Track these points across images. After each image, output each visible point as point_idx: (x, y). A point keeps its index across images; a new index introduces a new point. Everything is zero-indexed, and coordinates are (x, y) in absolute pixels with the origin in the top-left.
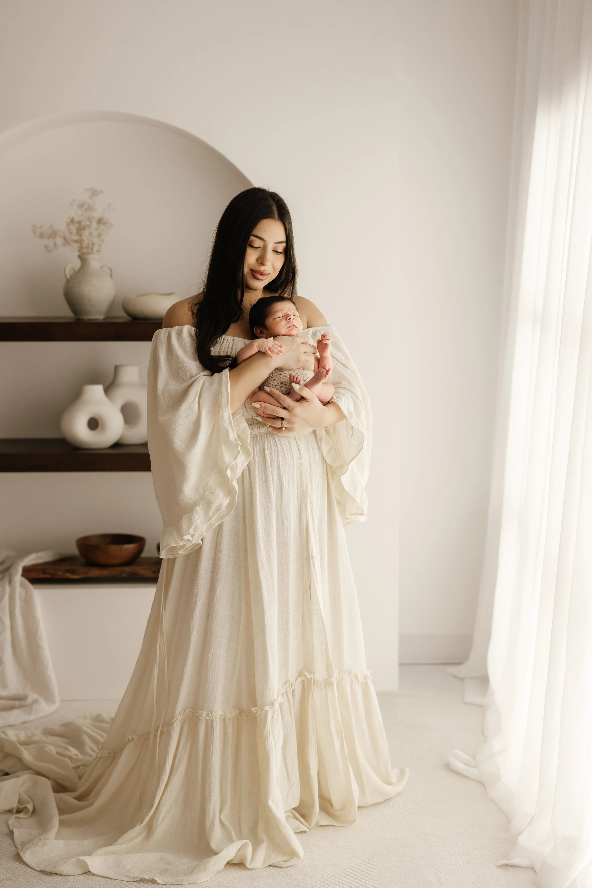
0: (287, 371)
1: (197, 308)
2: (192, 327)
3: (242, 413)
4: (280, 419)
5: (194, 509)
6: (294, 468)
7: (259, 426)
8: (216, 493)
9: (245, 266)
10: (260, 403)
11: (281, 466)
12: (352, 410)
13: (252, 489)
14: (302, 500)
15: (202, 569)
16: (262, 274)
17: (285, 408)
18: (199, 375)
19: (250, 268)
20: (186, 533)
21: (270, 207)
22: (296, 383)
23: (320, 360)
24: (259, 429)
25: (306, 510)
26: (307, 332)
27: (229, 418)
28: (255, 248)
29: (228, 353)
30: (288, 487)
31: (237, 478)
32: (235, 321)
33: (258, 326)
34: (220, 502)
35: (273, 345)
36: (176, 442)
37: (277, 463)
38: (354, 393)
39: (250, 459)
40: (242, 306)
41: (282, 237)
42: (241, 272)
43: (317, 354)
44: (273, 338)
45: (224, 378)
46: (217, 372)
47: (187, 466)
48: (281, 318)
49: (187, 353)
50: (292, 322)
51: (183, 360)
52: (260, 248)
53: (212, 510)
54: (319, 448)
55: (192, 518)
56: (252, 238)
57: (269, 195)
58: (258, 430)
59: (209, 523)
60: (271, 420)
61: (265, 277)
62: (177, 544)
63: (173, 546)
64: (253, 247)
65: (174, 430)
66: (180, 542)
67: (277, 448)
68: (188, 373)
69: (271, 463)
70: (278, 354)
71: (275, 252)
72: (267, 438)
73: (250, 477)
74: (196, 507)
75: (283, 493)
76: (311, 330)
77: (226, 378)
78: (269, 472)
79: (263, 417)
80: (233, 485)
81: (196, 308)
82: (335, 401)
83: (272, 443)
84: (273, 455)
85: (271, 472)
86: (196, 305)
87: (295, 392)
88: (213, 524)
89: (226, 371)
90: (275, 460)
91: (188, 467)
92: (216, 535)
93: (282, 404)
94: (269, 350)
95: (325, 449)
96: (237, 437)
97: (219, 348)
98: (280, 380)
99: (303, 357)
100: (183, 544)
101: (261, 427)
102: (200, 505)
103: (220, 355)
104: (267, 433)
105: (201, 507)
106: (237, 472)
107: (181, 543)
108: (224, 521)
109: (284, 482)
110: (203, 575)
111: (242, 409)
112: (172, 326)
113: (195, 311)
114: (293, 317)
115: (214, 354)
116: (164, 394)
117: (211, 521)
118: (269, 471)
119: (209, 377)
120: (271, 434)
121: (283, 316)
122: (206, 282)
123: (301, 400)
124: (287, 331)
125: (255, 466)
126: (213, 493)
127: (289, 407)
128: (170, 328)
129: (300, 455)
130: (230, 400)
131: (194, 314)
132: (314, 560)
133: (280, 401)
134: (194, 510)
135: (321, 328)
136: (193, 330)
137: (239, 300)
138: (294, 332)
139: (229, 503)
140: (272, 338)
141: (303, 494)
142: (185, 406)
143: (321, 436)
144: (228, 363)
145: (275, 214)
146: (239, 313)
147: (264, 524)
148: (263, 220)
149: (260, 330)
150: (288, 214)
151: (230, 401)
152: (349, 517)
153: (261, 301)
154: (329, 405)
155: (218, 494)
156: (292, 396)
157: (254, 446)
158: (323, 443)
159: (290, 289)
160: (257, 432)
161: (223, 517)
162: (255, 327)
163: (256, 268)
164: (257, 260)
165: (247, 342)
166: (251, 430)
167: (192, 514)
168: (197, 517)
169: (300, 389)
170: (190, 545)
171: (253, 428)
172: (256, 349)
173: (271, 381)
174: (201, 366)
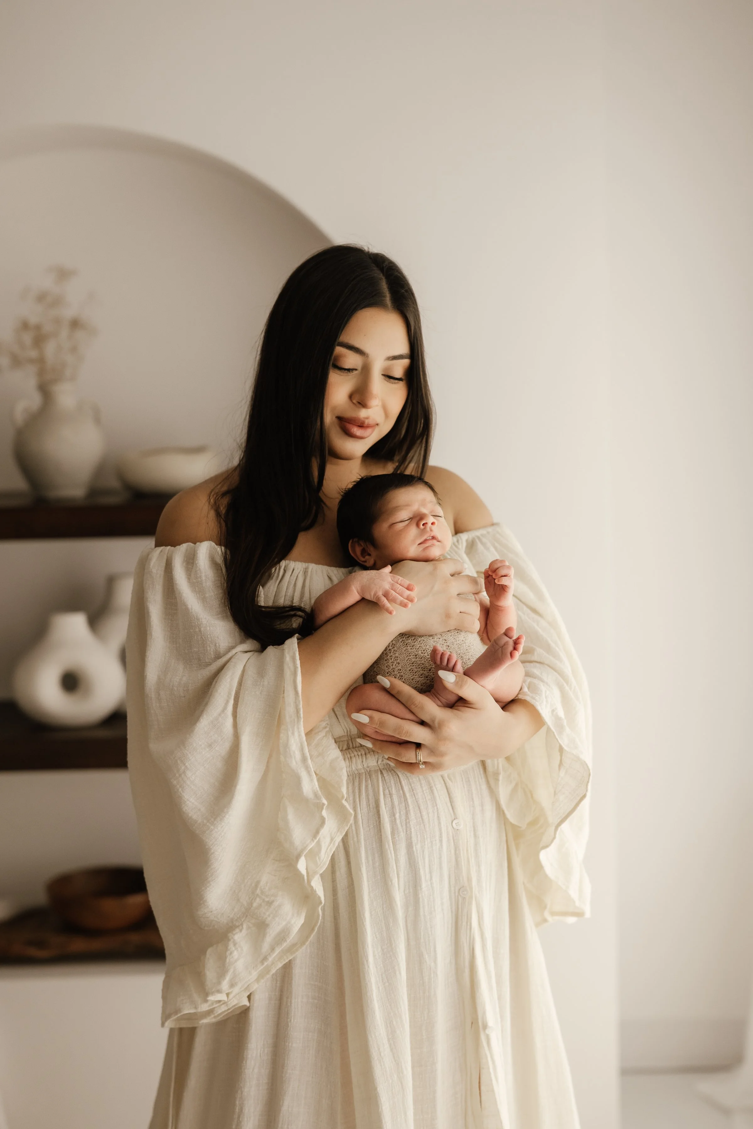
0: (423, 638)
1: (228, 503)
2: (217, 545)
3: (327, 729)
4: (414, 747)
5: (230, 938)
6: (441, 841)
7: (363, 753)
8: (276, 904)
9: (325, 411)
10: (369, 712)
11: (414, 839)
12: (561, 713)
13: (354, 888)
14: (460, 907)
15: (249, 1056)
16: (362, 425)
17: (422, 723)
18: (234, 651)
19: (336, 415)
20: (214, 990)
21: (373, 283)
22: (447, 668)
23: (491, 610)
24: (364, 760)
25: (469, 927)
26: (456, 544)
27: (302, 749)
28: (346, 371)
29: (295, 601)
30: (429, 883)
31: (321, 872)
32: (307, 529)
33: (356, 540)
34: (284, 923)
35: (392, 585)
36: (188, 800)
37: (406, 834)
38: (560, 673)
39: (347, 826)
40: (321, 494)
41: (402, 347)
42: (319, 424)
43: (482, 593)
44: (391, 566)
45: (288, 658)
46: (273, 645)
47: (212, 851)
48: (407, 522)
49: (206, 602)
50: (431, 530)
51: (198, 619)
52: (356, 370)
53: (269, 939)
54: (493, 793)
55: (226, 958)
56: (339, 350)
57: (370, 258)
58: (362, 762)
59: (262, 967)
60: (394, 748)
61: (369, 431)
62: (196, 1008)
63: (187, 1012)
64: (341, 369)
65: (183, 776)
66: (202, 1006)
67: (406, 800)
68: (210, 646)
69: (393, 833)
70: (405, 606)
71: (387, 379)
72: (382, 780)
73: (349, 863)
74: (234, 932)
75: (420, 896)
76: (464, 537)
77: (293, 659)
78: (389, 853)
79: (374, 740)
80: (312, 887)
81: (225, 502)
82: (528, 698)
83: (394, 791)
84: (397, 816)
85: (393, 852)
86: (224, 494)
87: (445, 688)
88: (272, 965)
89: (292, 644)
90: (402, 826)
91: (214, 853)
92: (278, 985)
93: (416, 715)
94: (385, 596)
95: (503, 792)
96: (318, 789)
97: (276, 588)
98: (410, 657)
99: (457, 606)
100: (207, 1009)
101: (368, 756)
102: (243, 928)
103: (277, 604)
104: (381, 767)
105: (244, 931)
106: (319, 858)
107: (204, 1007)
108: (294, 958)
109: (422, 872)
110: (253, 1070)
111: (328, 719)
112: (174, 545)
113: (223, 510)
114: (431, 519)
115: (264, 602)
116: (159, 695)
117: (266, 964)
118: (389, 851)
119: (256, 654)
120: (390, 769)
121: (411, 519)
122: (244, 445)
123: (459, 705)
124: (421, 549)
125: (359, 841)
126: (270, 903)
127: (433, 721)
128: (169, 547)
129: (453, 811)
130: (302, 710)
131: (220, 516)
132: (487, 1032)
133: (413, 708)
134: (229, 940)
135: (483, 532)
136: (220, 552)
137: (316, 480)
138: (435, 552)
139: (303, 925)
140: (389, 568)
141: (461, 894)
142: (204, 723)
143: (496, 768)
144: (296, 623)
145: (385, 297)
146: (315, 508)
147: (382, 965)
148: (360, 311)
149: (361, 548)
150: (413, 298)
151: (301, 712)
152: (550, 918)
153: (363, 484)
154: (515, 707)
155: (280, 906)
156: (439, 696)
157: (354, 796)
158: (500, 782)
159: (420, 454)
160: (360, 767)
161: (292, 949)
162: (351, 541)
163: (350, 413)
164: (351, 397)
165: (336, 573)
166: (347, 761)
167: (226, 948)
168: (236, 954)
169: (456, 683)
170: (223, 1010)
171: (351, 758)
172: (357, 593)
173: (391, 661)
174: (237, 629)
